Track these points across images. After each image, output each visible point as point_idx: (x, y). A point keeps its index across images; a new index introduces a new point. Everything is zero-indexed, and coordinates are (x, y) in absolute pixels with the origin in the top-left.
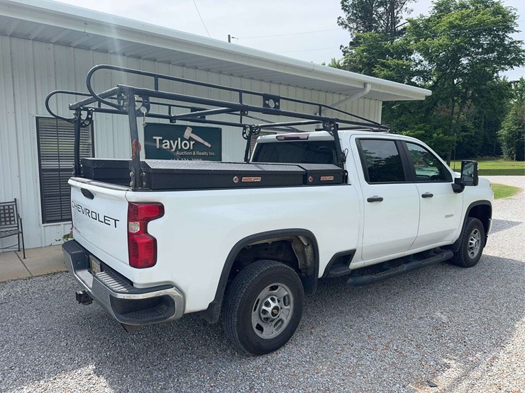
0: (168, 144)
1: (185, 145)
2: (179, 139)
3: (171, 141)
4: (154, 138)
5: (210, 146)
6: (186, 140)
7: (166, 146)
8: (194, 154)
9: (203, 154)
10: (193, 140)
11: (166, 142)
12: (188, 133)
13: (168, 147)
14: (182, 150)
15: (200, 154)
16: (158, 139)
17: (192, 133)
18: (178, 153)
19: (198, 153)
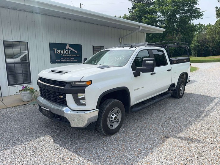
2: (64, 49)
3: (61, 50)
6: (67, 50)
9: (74, 56)
11: (59, 51)
16: (55, 49)
17: (69, 47)
18: (64, 55)
19: (72, 55)
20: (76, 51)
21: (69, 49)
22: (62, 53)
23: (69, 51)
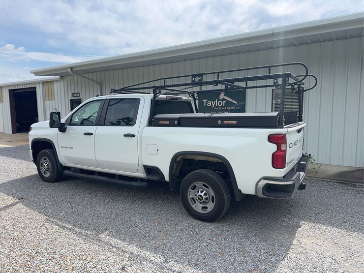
0: (210, 103)
1: (220, 103)
2: (217, 100)
3: (212, 102)
4: (203, 100)
5: (236, 103)
6: (221, 100)
8: (225, 109)
9: (231, 108)
10: (225, 100)
12: (222, 96)
13: (210, 105)
14: (218, 106)
15: (229, 108)
16: (205, 101)
17: (225, 95)
18: (215, 108)
19: (228, 108)
20: (234, 102)
21: (224, 99)
22: (213, 105)
23: (224, 102)
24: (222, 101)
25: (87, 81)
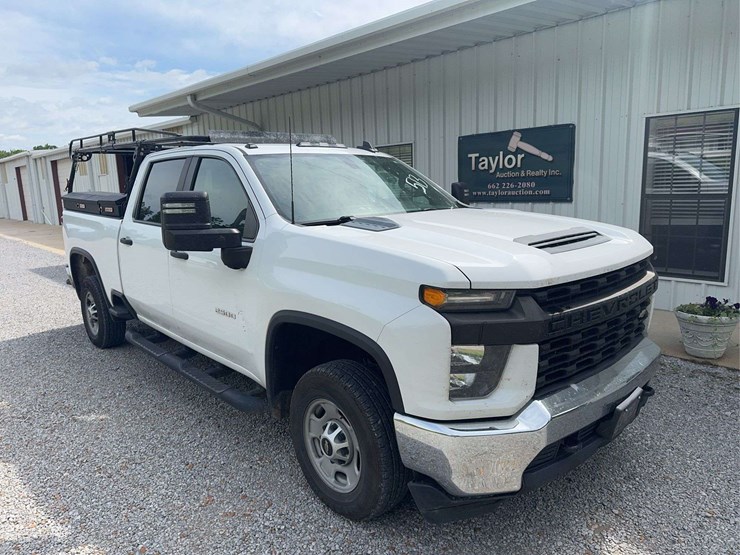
0: (486, 162)
1: (510, 161)
2: (501, 153)
3: (491, 158)
4: (470, 156)
5: (550, 158)
6: (512, 153)
7: (483, 166)
8: (523, 174)
9: (538, 173)
10: (522, 151)
11: (483, 161)
12: (515, 142)
13: (486, 167)
14: (505, 169)
15: (533, 173)
16: (473, 156)
17: (521, 140)
18: (498, 174)
19: (529, 172)
20: (545, 156)
21: (519, 151)
22: (494, 166)
23: (520, 157)
24: (515, 154)
25: (231, 121)
